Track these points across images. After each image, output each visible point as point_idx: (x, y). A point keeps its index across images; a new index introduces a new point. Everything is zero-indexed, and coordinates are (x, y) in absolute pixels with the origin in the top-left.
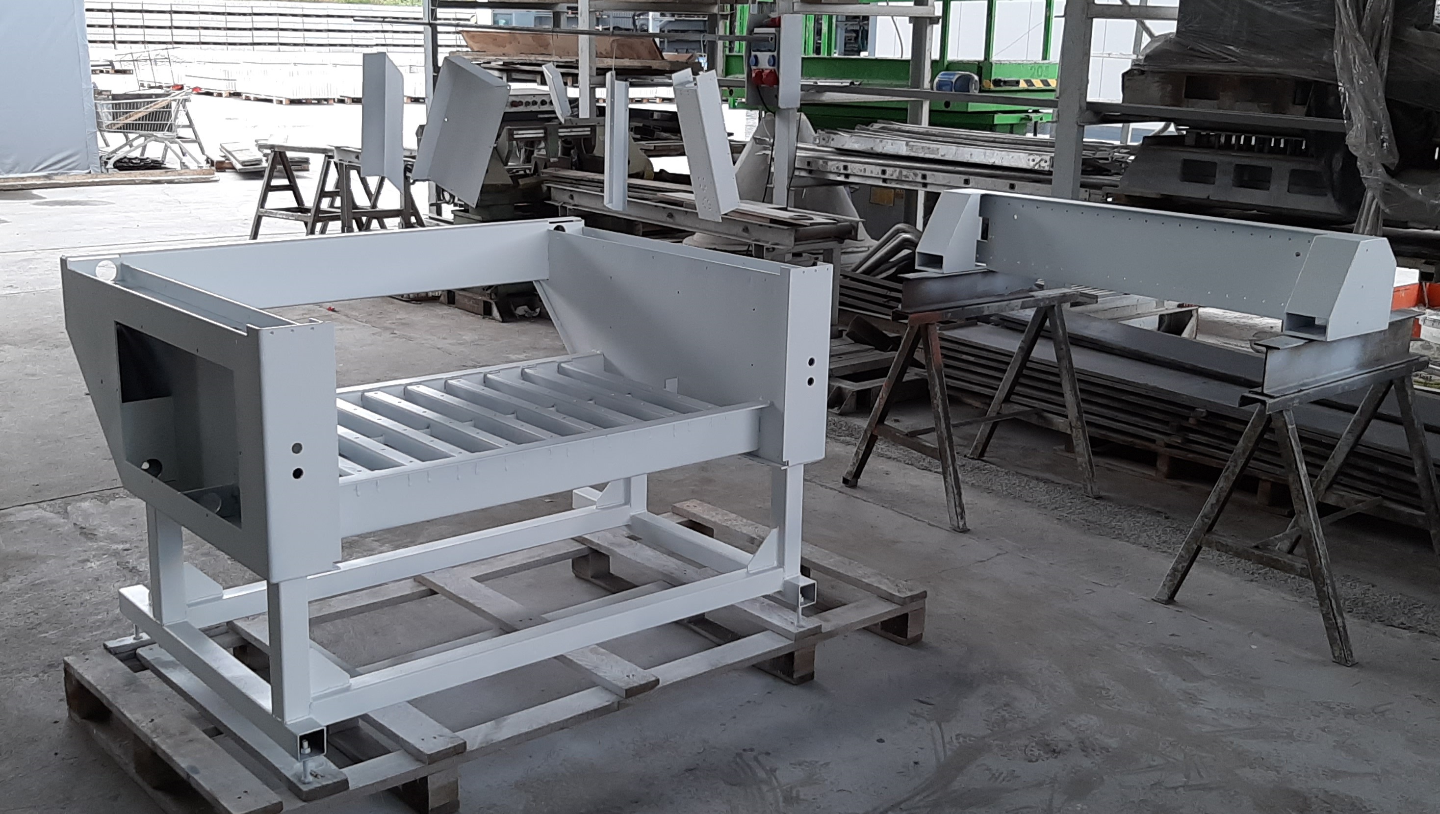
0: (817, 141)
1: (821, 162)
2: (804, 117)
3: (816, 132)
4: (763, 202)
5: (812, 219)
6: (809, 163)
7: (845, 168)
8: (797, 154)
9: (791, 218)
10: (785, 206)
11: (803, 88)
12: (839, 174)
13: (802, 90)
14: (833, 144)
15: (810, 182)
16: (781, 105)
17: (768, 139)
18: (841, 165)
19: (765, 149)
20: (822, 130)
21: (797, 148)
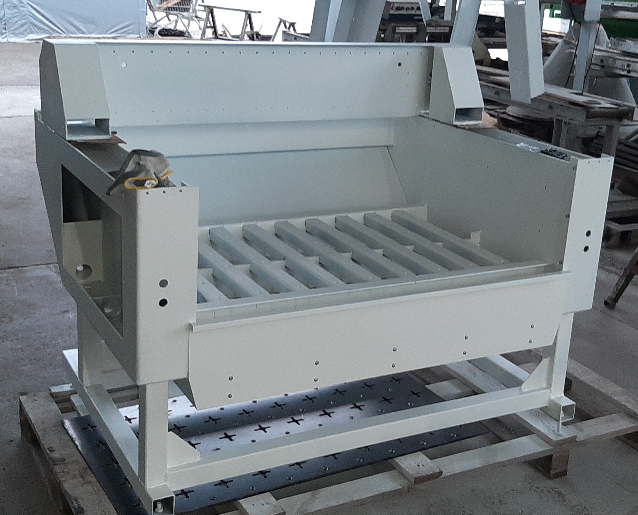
0: (610, 45)
1: (611, 60)
2: (601, 27)
3: (609, 38)
4: (565, 87)
5: (600, 104)
6: (602, 61)
7: (629, 66)
8: (594, 54)
9: (584, 102)
10: (581, 92)
11: (603, 7)
12: (623, 70)
13: (602, 8)
14: (620, 48)
15: (602, 73)
16: (587, 18)
17: (574, 42)
18: (625, 63)
19: (572, 48)
20: (614, 37)
21: (594, 49)
